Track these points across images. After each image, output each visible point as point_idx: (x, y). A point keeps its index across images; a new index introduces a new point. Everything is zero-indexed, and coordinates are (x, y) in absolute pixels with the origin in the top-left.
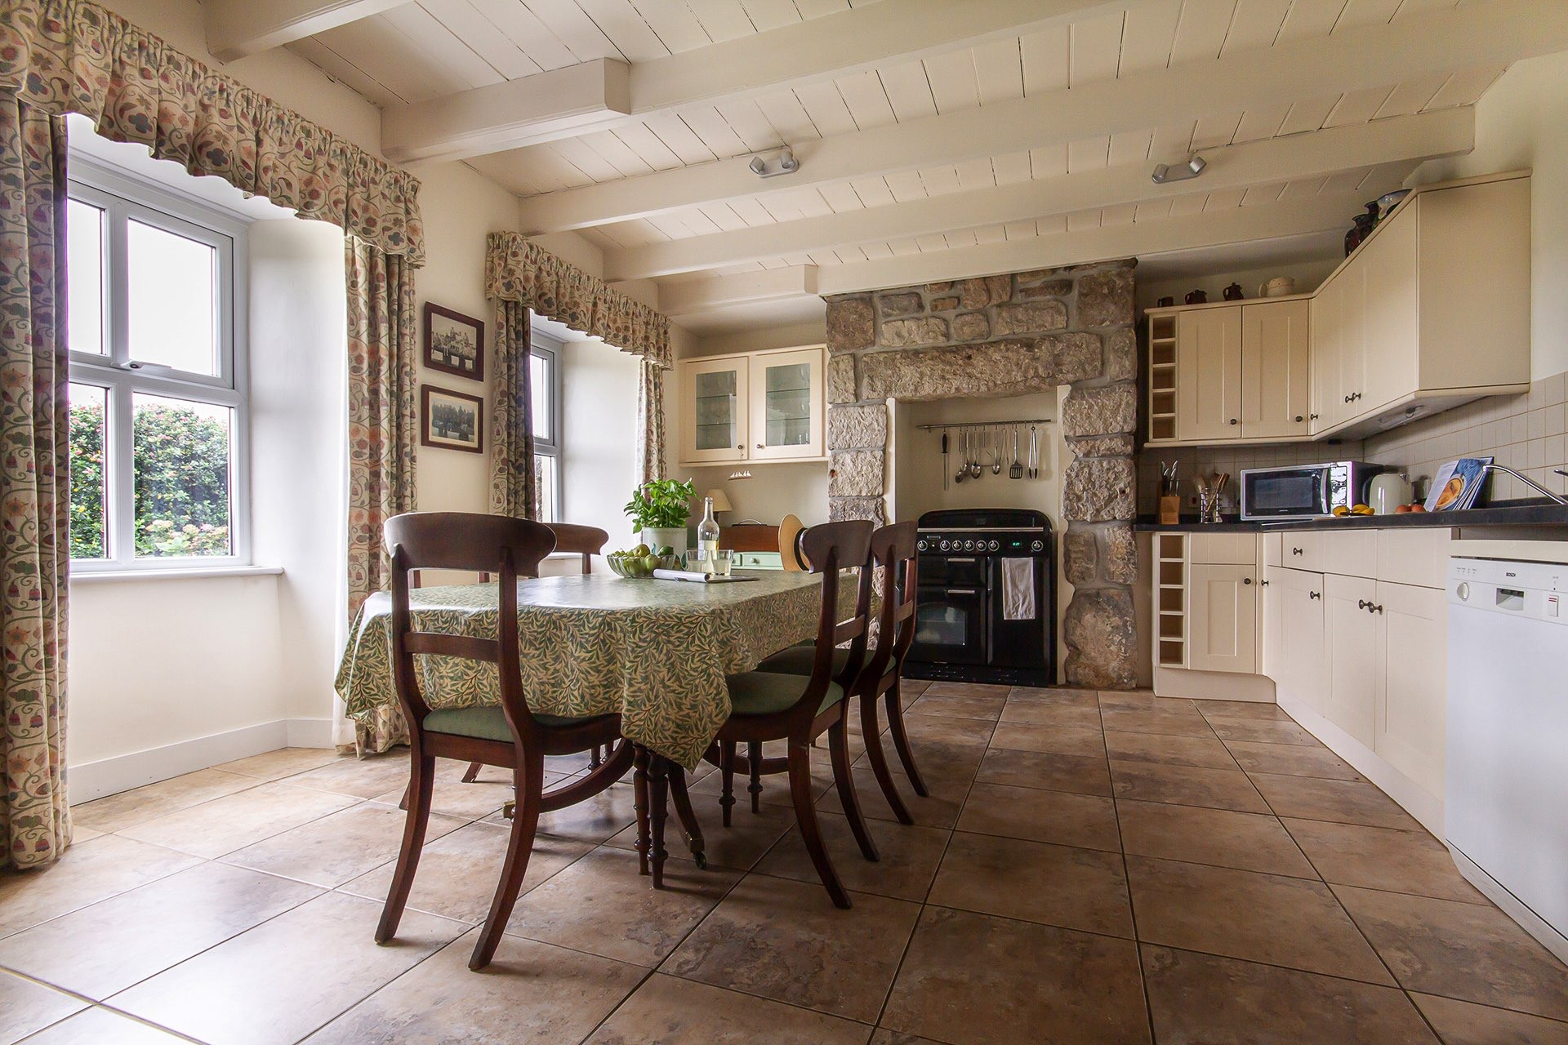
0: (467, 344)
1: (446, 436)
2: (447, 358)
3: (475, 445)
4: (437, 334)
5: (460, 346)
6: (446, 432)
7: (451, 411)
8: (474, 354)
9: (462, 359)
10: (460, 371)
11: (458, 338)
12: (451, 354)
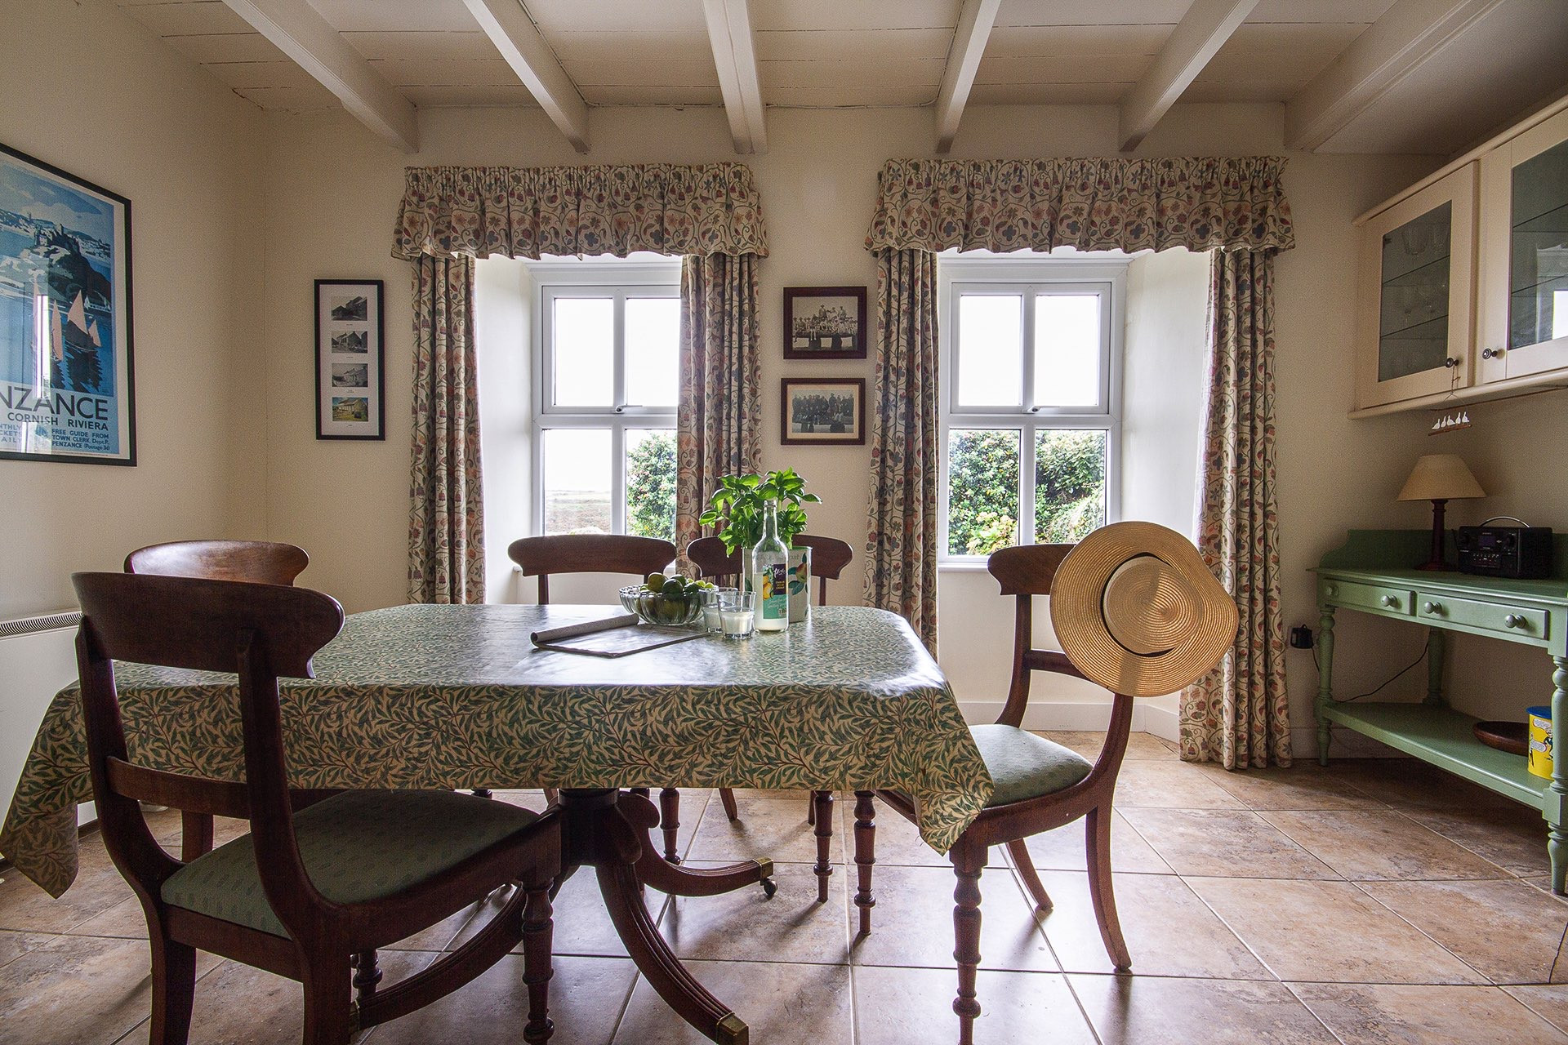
0: (843, 320)
1: (811, 430)
2: (816, 342)
3: (855, 435)
4: (801, 319)
5: (833, 325)
6: (811, 426)
7: (819, 401)
8: (855, 328)
9: (837, 339)
10: (836, 353)
11: (830, 316)
12: (819, 336)
